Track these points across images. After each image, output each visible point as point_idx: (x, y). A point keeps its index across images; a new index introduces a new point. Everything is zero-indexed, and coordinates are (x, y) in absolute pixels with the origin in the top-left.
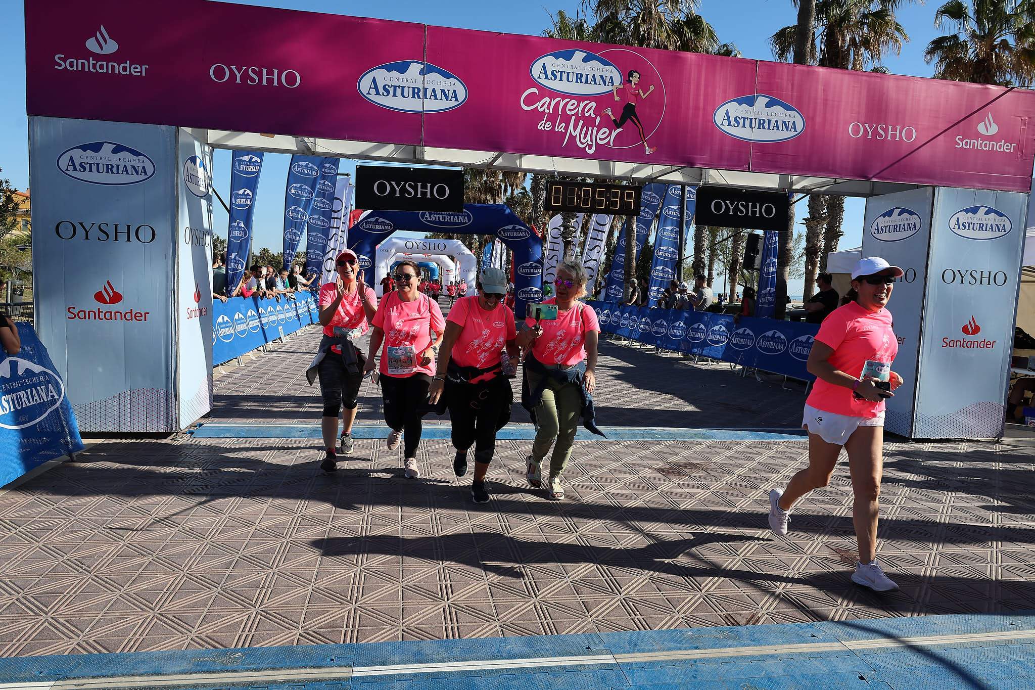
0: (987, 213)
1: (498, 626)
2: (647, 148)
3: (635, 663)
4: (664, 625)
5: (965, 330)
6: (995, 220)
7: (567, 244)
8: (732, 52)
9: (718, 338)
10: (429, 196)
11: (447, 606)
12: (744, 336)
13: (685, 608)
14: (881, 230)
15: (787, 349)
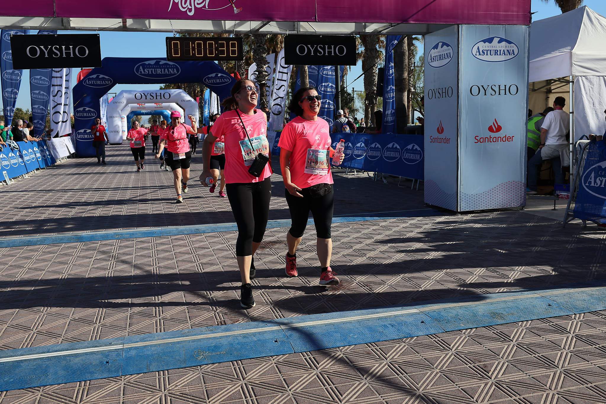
0: (499, 42)
1: (61, 339)
2: (235, 9)
3: (135, 347)
4: (176, 329)
5: (491, 129)
6: (506, 47)
7: (262, 86)
9: (360, 152)
10: (72, 56)
11: (32, 333)
12: (375, 149)
13: (198, 320)
14: (433, 59)
15: (401, 156)
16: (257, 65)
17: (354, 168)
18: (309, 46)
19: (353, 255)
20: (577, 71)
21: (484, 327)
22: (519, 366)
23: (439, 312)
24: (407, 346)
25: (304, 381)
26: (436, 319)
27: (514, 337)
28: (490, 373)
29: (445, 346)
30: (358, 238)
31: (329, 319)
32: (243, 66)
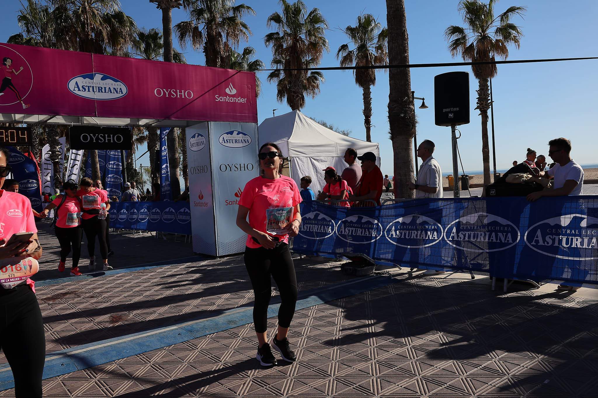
0: (238, 134)
2: (23, 105)
5: (236, 195)
6: (243, 137)
7: (56, 164)
8: (158, 34)
9: (144, 217)
12: (156, 213)
14: (192, 145)
15: (176, 217)
16: (50, 146)
17: (140, 229)
18: (92, 135)
19: (132, 296)
20: (292, 154)
21: (222, 331)
22: (241, 351)
23: (192, 326)
24: (166, 352)
25: (84, 388)
26: (189, 330)
27: (241, 335)
28: (221, 359)
29: (194, 347)
30: (138, 283)
31: (108, 343)
32: (37, 146)
